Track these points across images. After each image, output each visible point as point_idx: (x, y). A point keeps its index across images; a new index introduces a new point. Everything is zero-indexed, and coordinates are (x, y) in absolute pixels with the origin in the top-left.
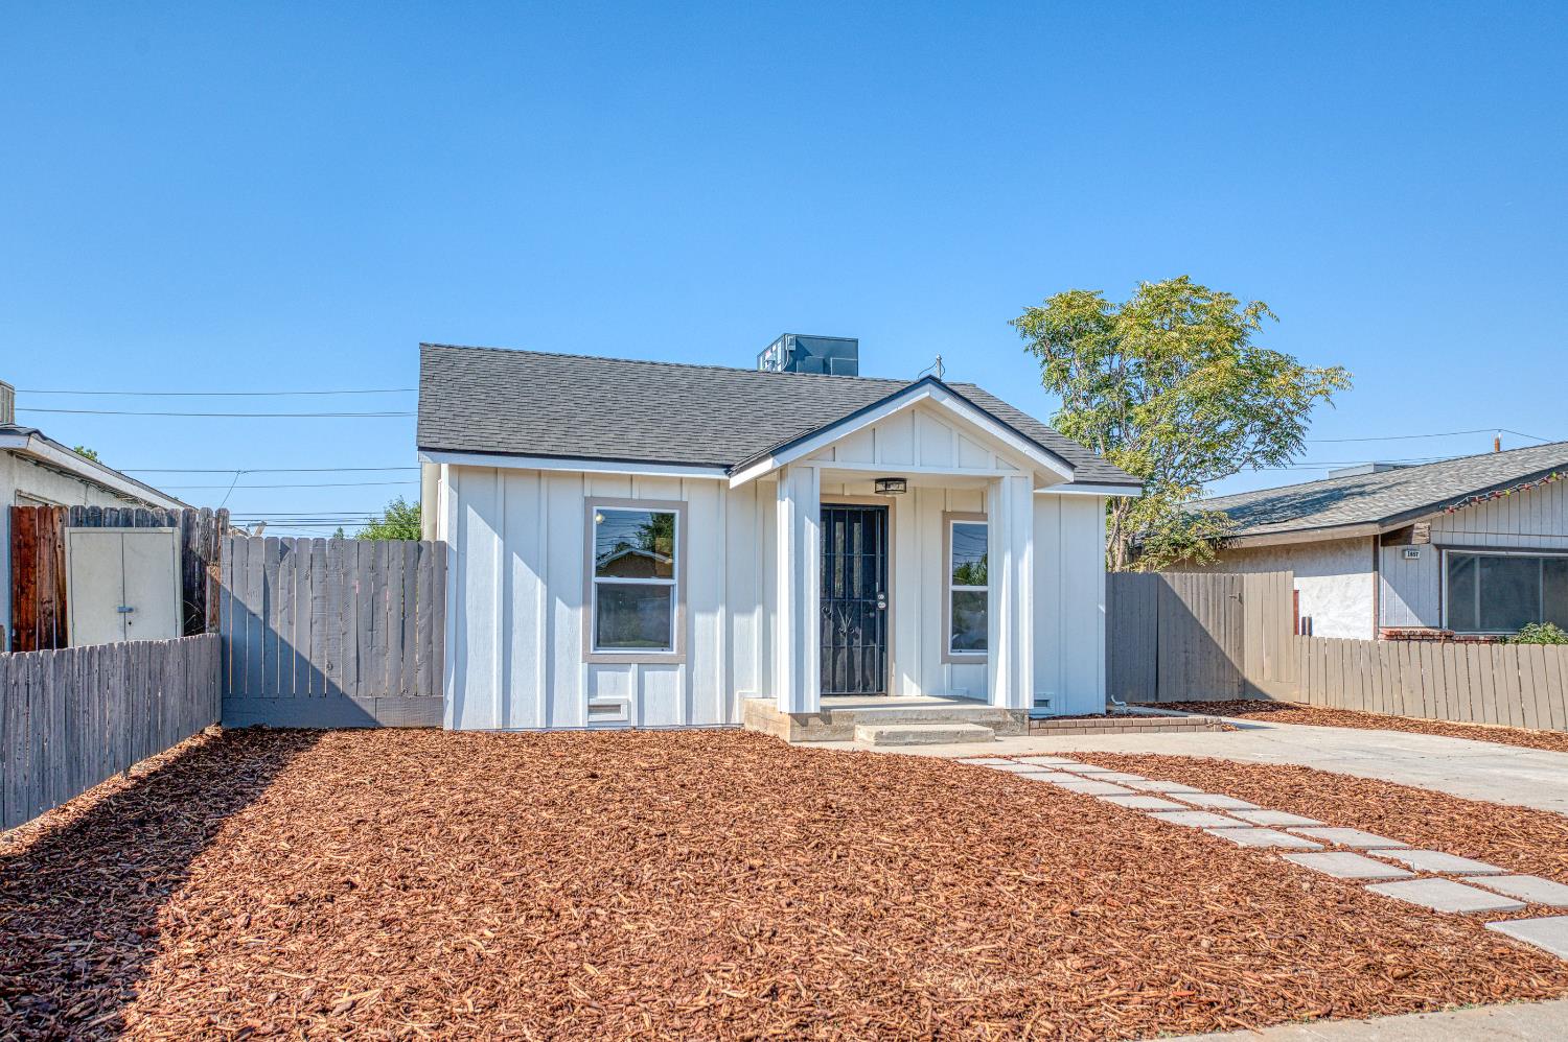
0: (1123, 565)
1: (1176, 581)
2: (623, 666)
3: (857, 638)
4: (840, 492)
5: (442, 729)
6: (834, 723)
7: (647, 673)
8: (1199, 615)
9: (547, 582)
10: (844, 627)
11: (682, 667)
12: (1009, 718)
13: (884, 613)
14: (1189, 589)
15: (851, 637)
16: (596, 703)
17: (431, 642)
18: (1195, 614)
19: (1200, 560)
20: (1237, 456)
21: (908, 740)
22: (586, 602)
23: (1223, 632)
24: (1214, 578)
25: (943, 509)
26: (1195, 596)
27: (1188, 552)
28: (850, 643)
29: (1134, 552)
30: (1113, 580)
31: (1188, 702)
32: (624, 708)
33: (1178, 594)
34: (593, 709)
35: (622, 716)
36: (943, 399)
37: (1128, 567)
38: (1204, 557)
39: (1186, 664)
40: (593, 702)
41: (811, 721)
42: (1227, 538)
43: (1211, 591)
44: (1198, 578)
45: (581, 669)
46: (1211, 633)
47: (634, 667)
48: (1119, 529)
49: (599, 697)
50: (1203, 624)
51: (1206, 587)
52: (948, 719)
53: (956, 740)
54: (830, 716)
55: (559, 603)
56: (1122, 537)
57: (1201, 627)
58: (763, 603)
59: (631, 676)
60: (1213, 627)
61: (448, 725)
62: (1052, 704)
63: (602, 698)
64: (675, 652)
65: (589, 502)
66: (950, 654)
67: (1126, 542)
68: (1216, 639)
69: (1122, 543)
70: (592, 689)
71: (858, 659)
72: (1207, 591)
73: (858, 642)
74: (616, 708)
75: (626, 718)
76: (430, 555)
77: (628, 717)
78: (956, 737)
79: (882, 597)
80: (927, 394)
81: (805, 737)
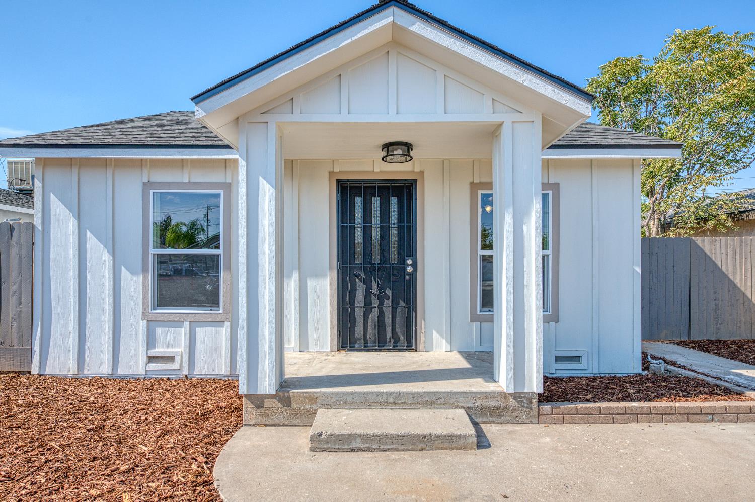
0: (657, 235)
1: (706, 244)
2: (177, 323)
3: (388, 299)
4: (370, 169)
5: (30, 373)
6: (294, 405)
7: (198, 329)
8: (727, 270)
9: (114, 254)
10: (375, 290)
11: (227, 324)
12: (512, 402)
13: (413, 275)
14: (718, 249)
15: (381, 298)
16: (154, 354)
17: (21, 304)
18: (724, 269)
19: (721, 229)
20: (748, 156)
21: (354, 445)
22: (145, 270)
23: (749, 284)
24: (741, 241)
25: (471, 180)
26: (724, 256)
27: (711, 224)
28: (381, 303)
29: (665, 227)
30: (647, 243)
31: (719, 341)
32: (177, 359)
33: (709, 254)
34: (151, 359)
35: (175, 366)
36: (413, 24)
37: (661, 236)
38: (725, 227)
39: (716, 309)
40: (152, 353)
41: (267, 403)
42: (744, 212)
43: (738, 251)
44: (726, 241)
45: (142, 325)
46: (739, 285)
47: (186, 324)
48: (654, 211)
49: (157, 350)
50: (731, 277)
51: (734, 248)
52: (433, 403)
53: (421, 446)
54: (289, 398)
55: (124, 272)
56: (656, 216)
57: (729, 279)
58: (299, 269)
59: (183, 332)
60: (741, 280)
61: (35, 371)
62: (584, 360)
63: (159, 351)
64: (221, 312)
65: (148, 185)
66: (478, 313)
67: (659, 219)
68: (743, 289)
69: (656, 220)
70: (151, 342)
71: (388, 319)
72: (735, 252)
73: (388, 303)
74: (171, 359)
75: (178, 367)
76: (21, 233)
77: (180, 366)
78: (421, 442)
79: (410, 262)
80: (391, 19)
81: (259, 420)
